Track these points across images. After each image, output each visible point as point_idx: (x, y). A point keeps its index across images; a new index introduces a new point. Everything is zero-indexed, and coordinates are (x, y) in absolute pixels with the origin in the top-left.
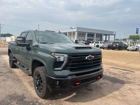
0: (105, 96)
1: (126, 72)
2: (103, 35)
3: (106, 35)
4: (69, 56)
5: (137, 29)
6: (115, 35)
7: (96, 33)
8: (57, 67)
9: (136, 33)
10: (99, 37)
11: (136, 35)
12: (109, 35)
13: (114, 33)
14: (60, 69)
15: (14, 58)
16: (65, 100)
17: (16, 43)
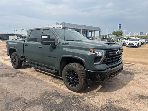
0: (126, 85)
1: (128, 65)
2: (89, 31)
3: (91, 31)
4: (107, 51)
5: (119, 24)
6: (100, 31)
7: (82, 30)
8: (96, 62)
9: (119, 29)
10: (84, 33)
11: (119, 30)
12: (94, 31)
13: (99, 29)
14: (99, 63)
15: (22, 57)
16: (98, 91)
17: (24, 42)
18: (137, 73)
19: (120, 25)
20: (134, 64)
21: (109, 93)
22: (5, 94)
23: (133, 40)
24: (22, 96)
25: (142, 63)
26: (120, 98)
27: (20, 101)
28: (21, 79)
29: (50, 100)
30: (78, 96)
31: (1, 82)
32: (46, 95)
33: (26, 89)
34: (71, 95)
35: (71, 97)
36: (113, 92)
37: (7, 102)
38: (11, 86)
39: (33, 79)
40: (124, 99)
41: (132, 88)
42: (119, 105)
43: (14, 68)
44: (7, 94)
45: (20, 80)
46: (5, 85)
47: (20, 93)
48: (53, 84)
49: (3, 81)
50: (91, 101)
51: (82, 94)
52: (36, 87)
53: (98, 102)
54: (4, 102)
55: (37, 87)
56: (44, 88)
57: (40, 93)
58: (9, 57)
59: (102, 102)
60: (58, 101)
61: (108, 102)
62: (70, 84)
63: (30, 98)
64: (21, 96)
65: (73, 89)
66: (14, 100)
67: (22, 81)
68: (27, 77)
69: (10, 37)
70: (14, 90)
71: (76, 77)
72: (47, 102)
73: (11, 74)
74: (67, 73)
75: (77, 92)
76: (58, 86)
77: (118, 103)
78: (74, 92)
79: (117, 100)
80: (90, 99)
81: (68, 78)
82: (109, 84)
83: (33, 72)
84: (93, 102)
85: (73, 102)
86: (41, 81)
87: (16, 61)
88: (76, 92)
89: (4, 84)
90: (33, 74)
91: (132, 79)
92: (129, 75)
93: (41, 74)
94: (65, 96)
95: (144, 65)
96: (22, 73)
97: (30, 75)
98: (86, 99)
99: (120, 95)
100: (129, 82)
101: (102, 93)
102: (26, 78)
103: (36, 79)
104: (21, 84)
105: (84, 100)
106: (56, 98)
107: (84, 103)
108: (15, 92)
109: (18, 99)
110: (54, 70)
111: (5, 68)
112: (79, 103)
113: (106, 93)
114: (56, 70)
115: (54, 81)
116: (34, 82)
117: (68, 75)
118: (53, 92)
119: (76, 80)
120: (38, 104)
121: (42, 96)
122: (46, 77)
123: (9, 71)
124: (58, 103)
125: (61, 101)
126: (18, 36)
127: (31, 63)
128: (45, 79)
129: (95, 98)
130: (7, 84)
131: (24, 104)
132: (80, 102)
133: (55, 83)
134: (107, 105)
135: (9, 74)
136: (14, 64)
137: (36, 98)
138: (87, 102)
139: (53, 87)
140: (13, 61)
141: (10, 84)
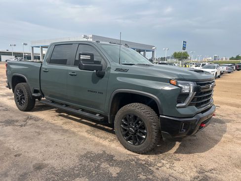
3: (140, 51)
6: (153, 52)
8: (180, 103)
9: (183, 49)
11: (183, 51)
12: (144, 51)
13: (153, 48)
14: (184, 104)
15: (36, 91)
16: (176, 152)
17: (42, 64)
18: (229, 121)
19: (185, 43)
20: (219, 107)
21: (196, 155)
22: (13, 157)
23: (208, 67)
24: (46, 162)
25: (231, 105)
26: (217, 165)
27: (44, 170)
28: (37, 130)
29: (98, 168)
30: (144, 160)
31: (2, 136)
32: (89, 160)
33: (51, 149)
34: (134, 160)
35: (134, 162)
36: (203, 154)
37: (21, 172)
38: (21, 143)
39: (58, 130)
40: (224, 166)
41: (230, 146)
42: (220, 176)
43: (20, 110)
44: (17, 158)
45: (36, 132)
46: (10, 141)
47: (41, 155)
48: (97, 140)
49: (5, 133)
50: (171, 171)
51: (151, 158)
52: (67, 145)
53: (183, 172)
54: (15, 172)
55: (69, 144)
56: (81, 146)
57: (77, 156)
58: (11, 91)
59: (188, 172)
60: (114, 171)
61: (200, 173)
62: (130, 139)
63: (61, 165)
64: (44, 162)
65: (135, 148)
66: (32, 169)
67: (39, 134)
68: (48, 127)
69: (2, 56)
70: (28, 151)
71: (140, 128)
72: (94, 172)
73: (17, 121)
74: (123, 120)
75: (142, 154)
76: (106, 143)
77: (217, 173)
78: (137, 154)
79: (212, 168)
80: (168, 166)
81: (125, 130)
82: (190, 140)
83: (56, 118)
84: (173, 171)
85: (140, 173)
86: (74, 133)
87: (24, 99)
88: (139, 154)
89: (8, 139)
90: (55, 122)
91: (225, 132)
92: (217, 125)
93: (70, 120)
94: (122, 162)
95: (235, 108)
96: (37, 119)
97: (51, 124)
98: (160, 167)
99: (215, 159)
100: (221, 136)
101: (184, 155)
102: (45, 128)
103: (63, 130)
104: (39, 139)
105: (158, 169)
106: (108, 166)
107: (159, 174)
108: (32, 155)
109: (39, 167)
110: (97, 115)
111: (4, 110)
112: (151, 174)
113: (190, 156)
114: (101, 115)
115: (96, 134)
116: (62, 135)
117: (125, 125)
118: (99, 154)
119: (140, 132)
120: (78, 176)
121: (81, 161)
122: (81, 127)
123: (11, 114)
124: (114, 175)
125: (118, 170)
126: (17, 55)
127: (53, 102)
128: (79, 129)
129: (175, 165)
130: (12, 139)
131: (53, 175)
132: (152, 172)
133: (98, 137)
134: (199, 177)
135: (13, 121)
136: (21, 104)
137: (72, 166)
138: (163, 171)
139: (97, 144)
140: (18, 98)
141: (18, 139)
